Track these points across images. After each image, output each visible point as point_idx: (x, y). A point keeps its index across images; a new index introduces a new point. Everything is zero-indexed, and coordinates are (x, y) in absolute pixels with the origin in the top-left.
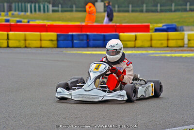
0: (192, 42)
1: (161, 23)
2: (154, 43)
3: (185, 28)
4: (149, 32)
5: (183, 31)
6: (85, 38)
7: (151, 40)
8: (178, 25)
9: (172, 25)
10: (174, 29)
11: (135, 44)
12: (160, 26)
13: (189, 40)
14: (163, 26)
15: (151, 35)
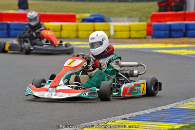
0: (118, 33)
1: (89, 12)
2: (81, 34)
3: (112, 19)
4: (75, 22)
5: (110, 22)
6: (5, 27)
7: (77, 30)
8: (105, 16)
9: (99, 15)
10: (101, 20)
11: (61, 34)
12: (87, 16)
13: (115, 31)
14: (91, 16)
15: (77, 26)
